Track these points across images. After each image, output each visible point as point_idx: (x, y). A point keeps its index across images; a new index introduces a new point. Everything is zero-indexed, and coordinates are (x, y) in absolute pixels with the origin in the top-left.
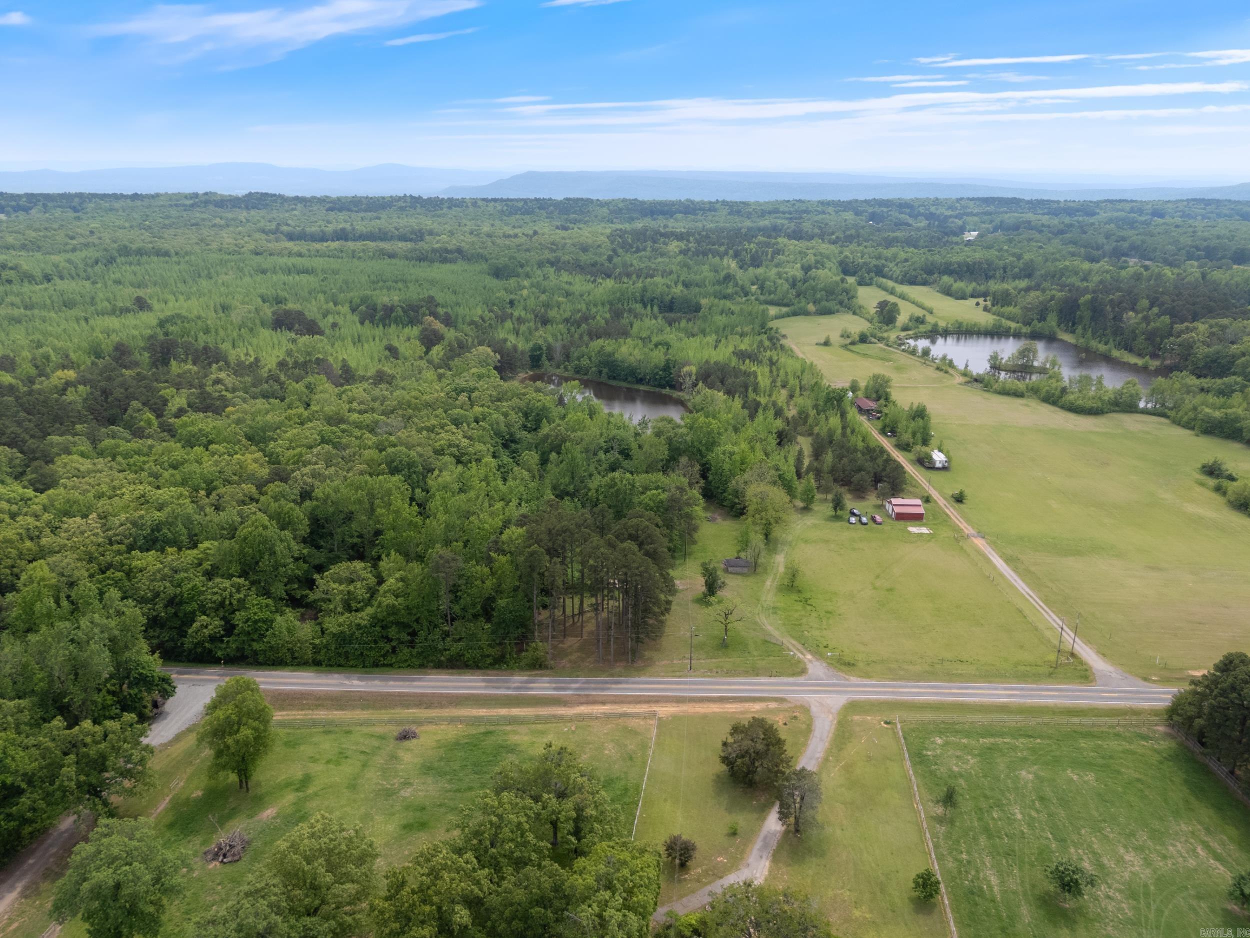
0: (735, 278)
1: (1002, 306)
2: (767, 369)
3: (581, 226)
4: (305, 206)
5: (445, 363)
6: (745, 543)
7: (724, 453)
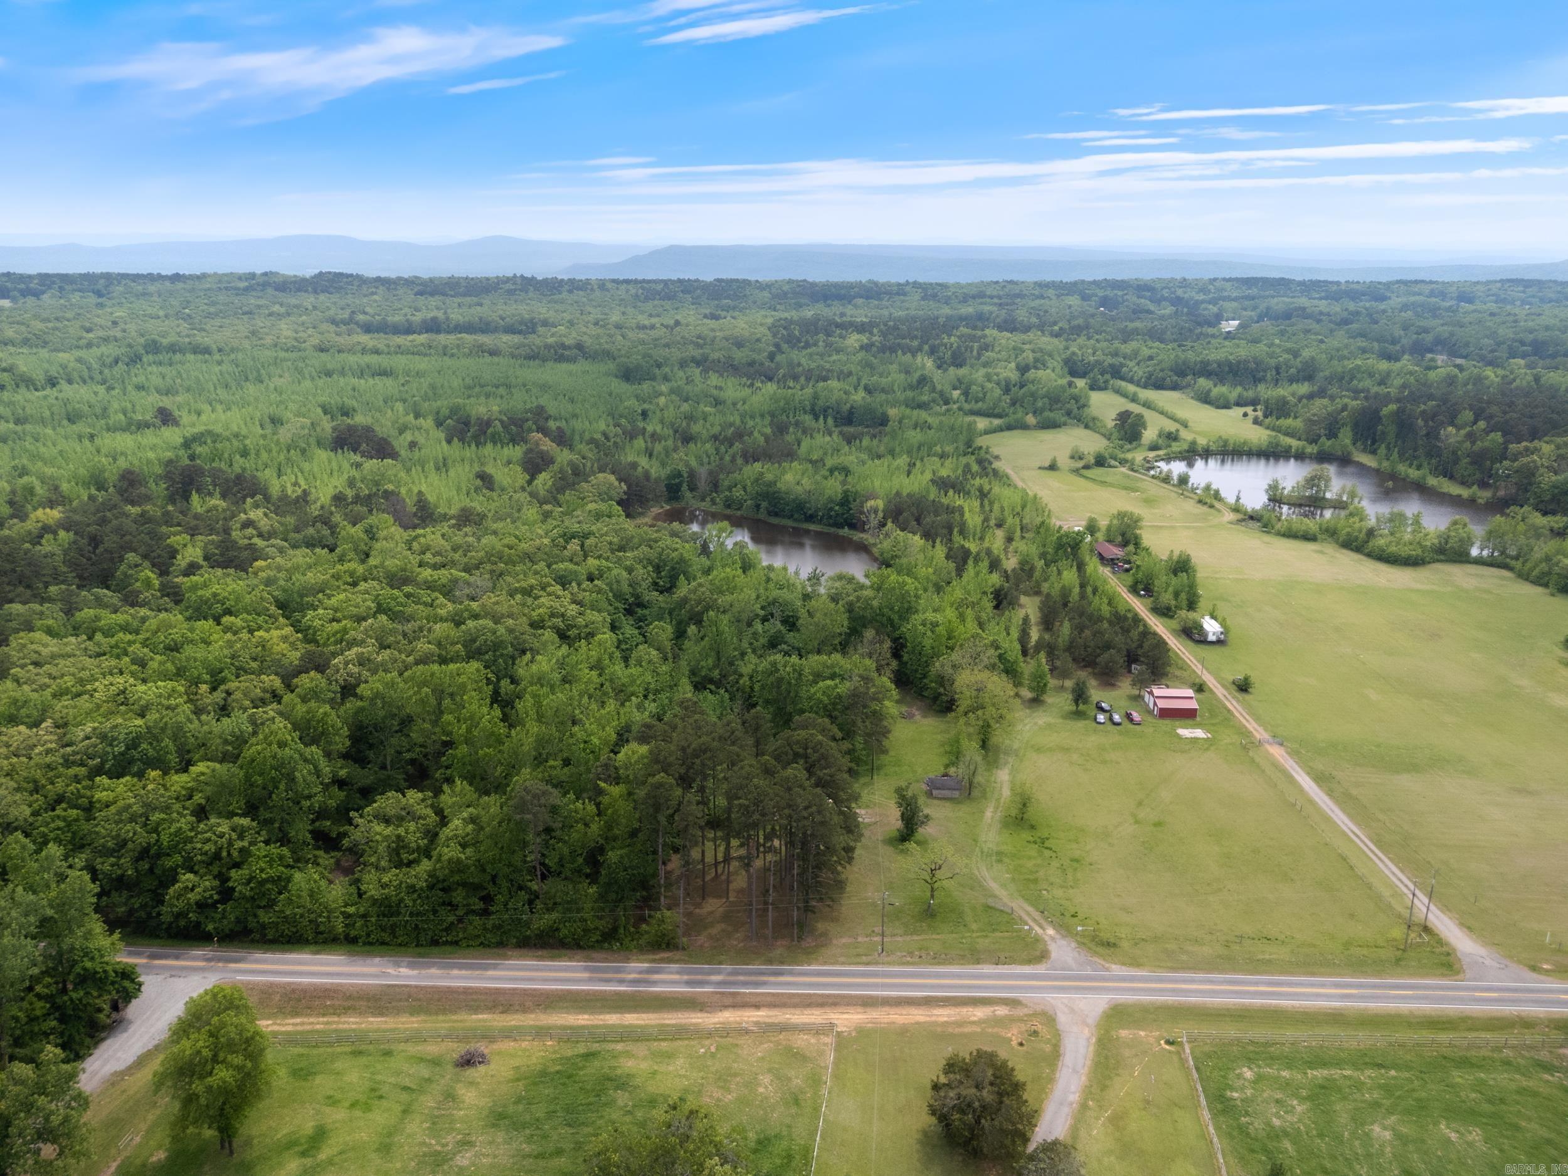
0: (932, 381)
1: (1278, 418)
2: (977, 503)
3: (737, 314)
4: (388, 289)
5: (554, 497)
6: (955, 754)
7: (924, 625)
